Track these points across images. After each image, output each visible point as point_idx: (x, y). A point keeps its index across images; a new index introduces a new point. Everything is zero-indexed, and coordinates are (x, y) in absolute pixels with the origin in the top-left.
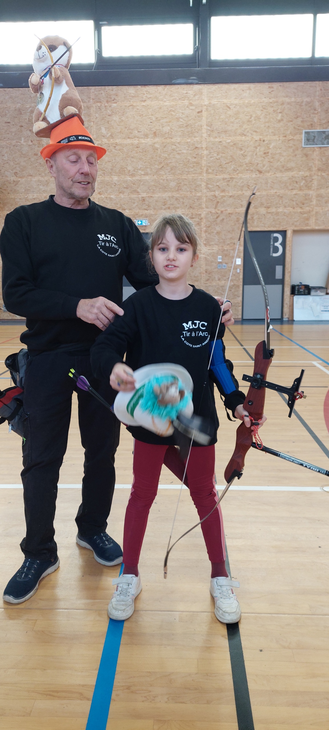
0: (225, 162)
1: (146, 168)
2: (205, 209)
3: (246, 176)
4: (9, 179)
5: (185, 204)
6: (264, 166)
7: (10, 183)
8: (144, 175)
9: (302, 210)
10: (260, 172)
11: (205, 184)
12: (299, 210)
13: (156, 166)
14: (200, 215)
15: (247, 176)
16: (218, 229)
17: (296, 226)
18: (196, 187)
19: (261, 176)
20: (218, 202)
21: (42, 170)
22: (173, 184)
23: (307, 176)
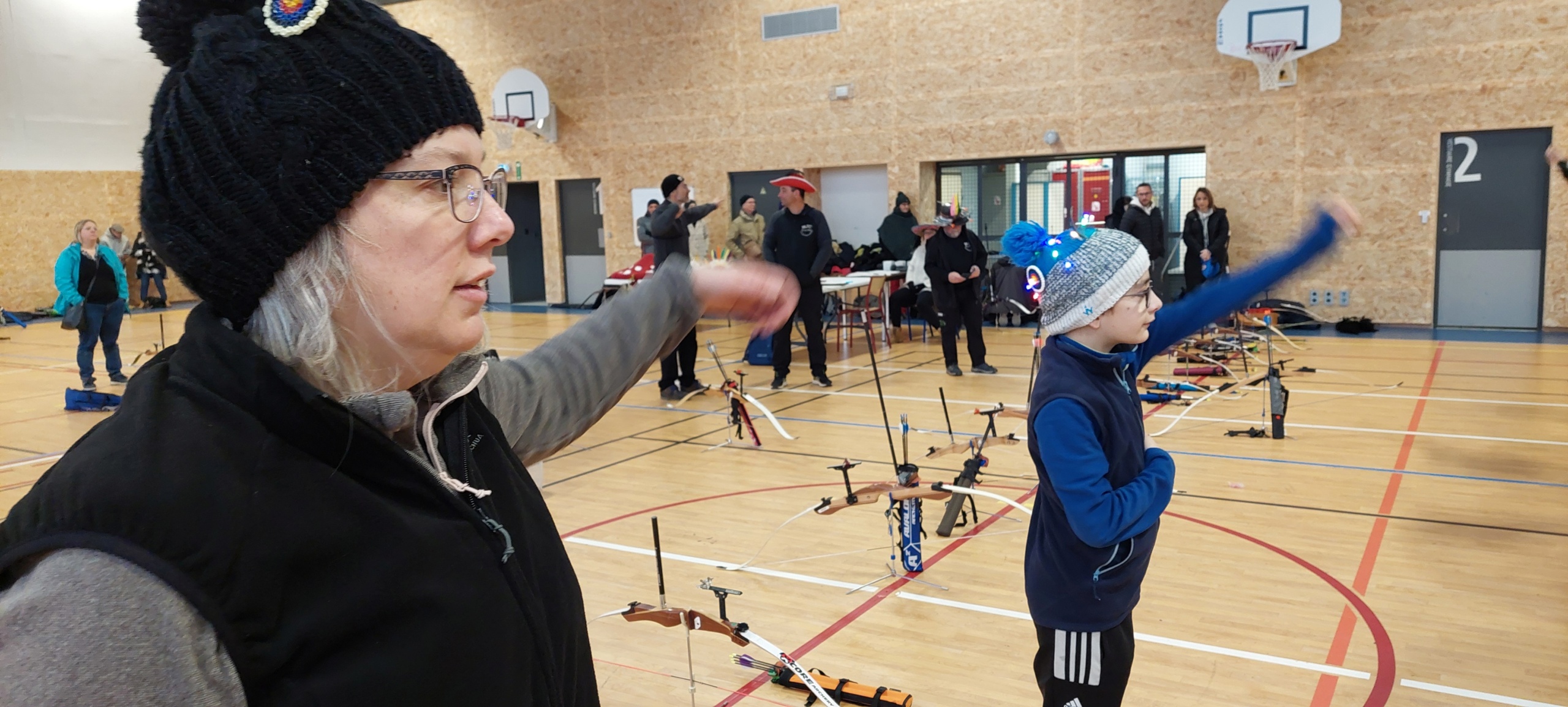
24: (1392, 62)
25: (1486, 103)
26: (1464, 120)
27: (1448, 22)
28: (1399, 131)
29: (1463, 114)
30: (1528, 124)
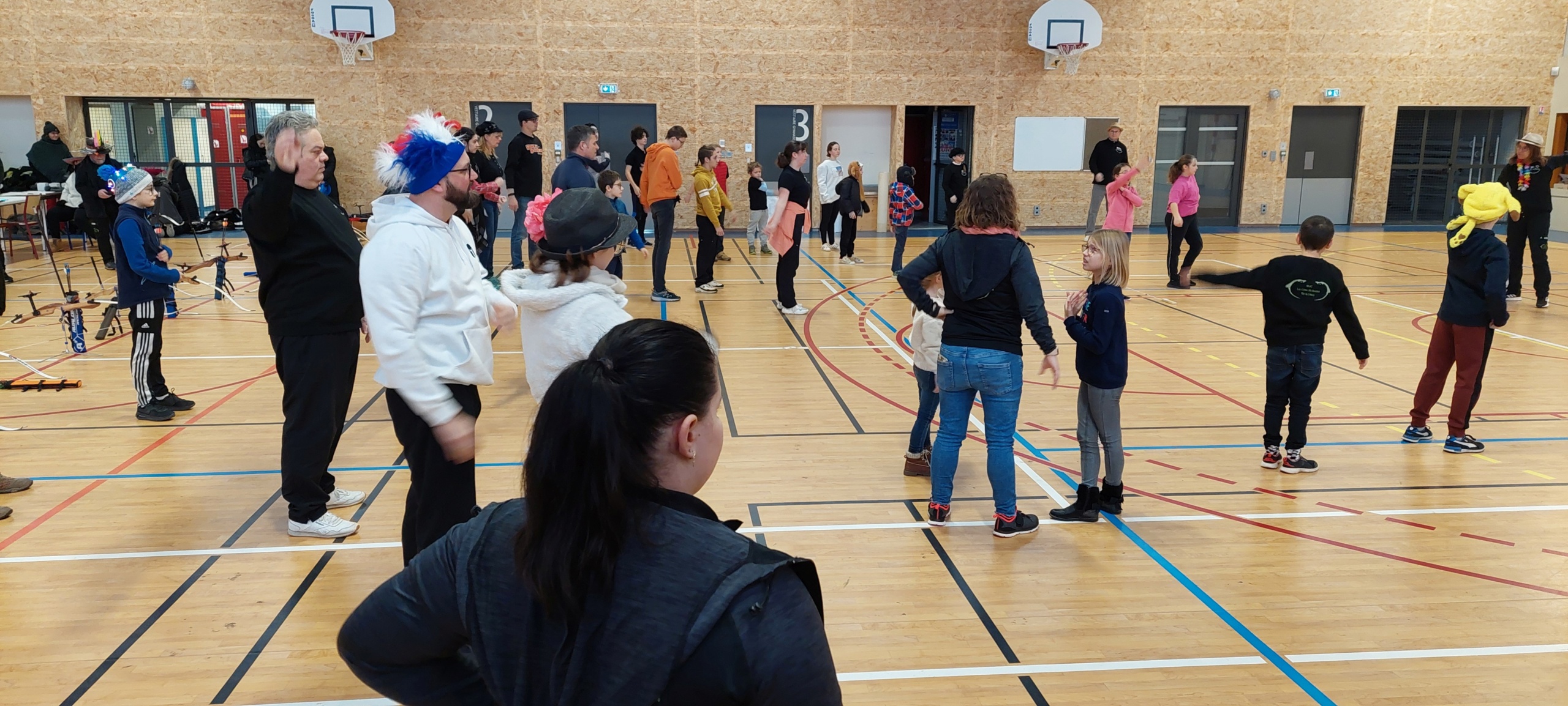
0: (726, 8)
1: (615, 11)
2: (699, 73)
3: (756, 28)
4: (408, 21)
5: (671, 65)
6: (780, 16)
7: (410, 26)
8: (611, 21)
9: (834, 78)
10: (776, 24)
11: (699, 37)
12: (831, 78)
13: (629, 9)
14: (692, 80)
15: (758, 28)
16: (719, 101)
17: (826, 100)
18: (686, 40)
19: (777, 29)
20: (718, 63)
21: (458, 8)
22: (653, 36)
23: (839, 31)
24: (435, 51)
25: (494, 84)
26: (482, 94)
27: (467, 28)
28: (444, 99)
29: (481, 90)
30: (518, 100)
